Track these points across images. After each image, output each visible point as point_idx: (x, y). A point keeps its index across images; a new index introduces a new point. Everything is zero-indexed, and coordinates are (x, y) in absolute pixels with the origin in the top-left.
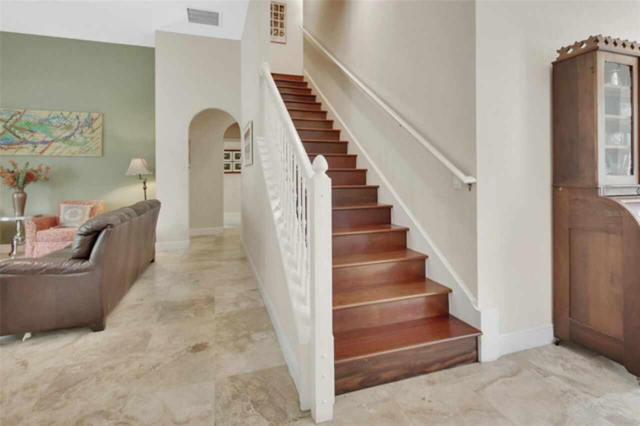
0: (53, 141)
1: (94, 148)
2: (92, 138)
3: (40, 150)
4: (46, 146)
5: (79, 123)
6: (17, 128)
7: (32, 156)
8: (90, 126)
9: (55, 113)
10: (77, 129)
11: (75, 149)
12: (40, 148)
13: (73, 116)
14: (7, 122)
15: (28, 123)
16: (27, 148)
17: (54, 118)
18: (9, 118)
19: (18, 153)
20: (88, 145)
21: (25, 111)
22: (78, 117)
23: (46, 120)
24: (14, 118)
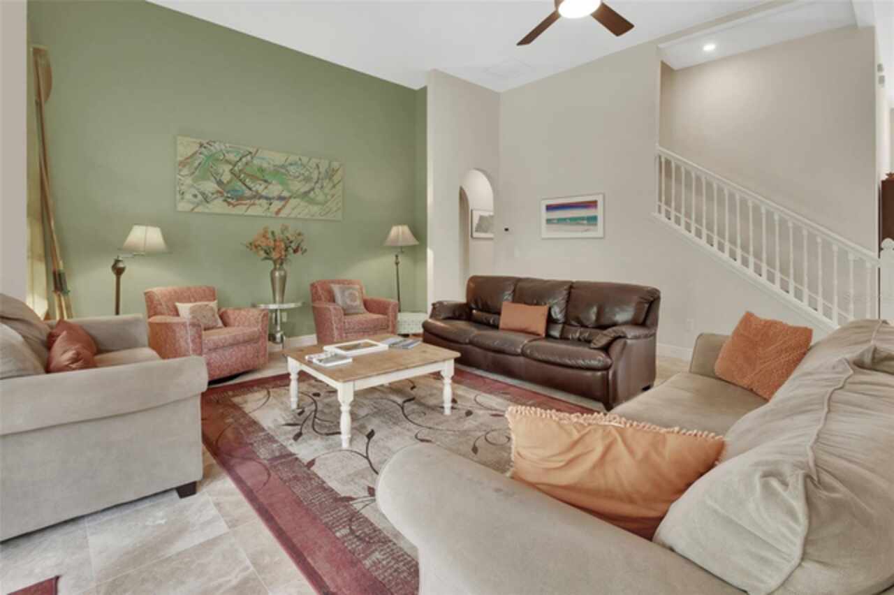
0: (290, 197)
1: (335, 209)
2: (333, 196)
3: (276, 210)
4: (283, 203)
5: (319, 173)
6: (248, 175)
7: (266, 217)
8: (330, 179)
9: (293, 158)
10: (317, 182)
11: (315, 209)
12: (277, 205)
13: (314, 161)
14: (235, 165)
15: (262, 170)
16: (260, 205)
17: (291, 164)
18: (238, 159)
19: (250, 212)
20: (327, 205)
21: (257, 151)
22: (318, 166)
23: (283, 166)
24: (244, 160)
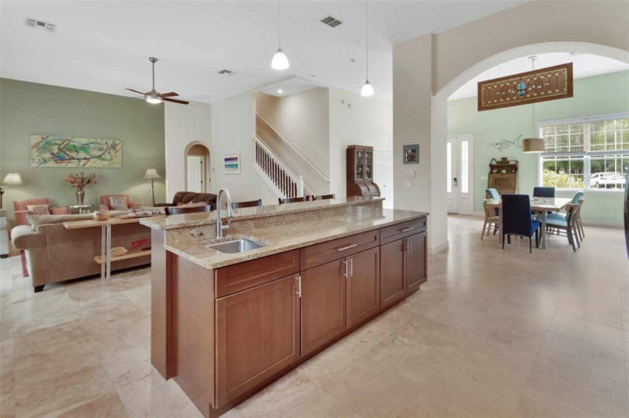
0: (90, 158)
1: (117, 162)
2: (116, 156)
3: (83, 163)
4: (87, 161)
5: (108, 146)
6: (67, 149)
7: (78, 168)
8: (114, 148)
9: (92, 140)
10: (106, 150)
11: (106, 163)
13: (104, 142)
14: (60, 145)
15: (74, 147)
16: (74, 162)
17: (91, 143)
18: (61, 143)
19: (69, 165)
20: (113, 160)
21: (72, 138)
22: (106, 143)
23: (86, 144)
24: (65, 143)
